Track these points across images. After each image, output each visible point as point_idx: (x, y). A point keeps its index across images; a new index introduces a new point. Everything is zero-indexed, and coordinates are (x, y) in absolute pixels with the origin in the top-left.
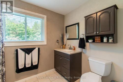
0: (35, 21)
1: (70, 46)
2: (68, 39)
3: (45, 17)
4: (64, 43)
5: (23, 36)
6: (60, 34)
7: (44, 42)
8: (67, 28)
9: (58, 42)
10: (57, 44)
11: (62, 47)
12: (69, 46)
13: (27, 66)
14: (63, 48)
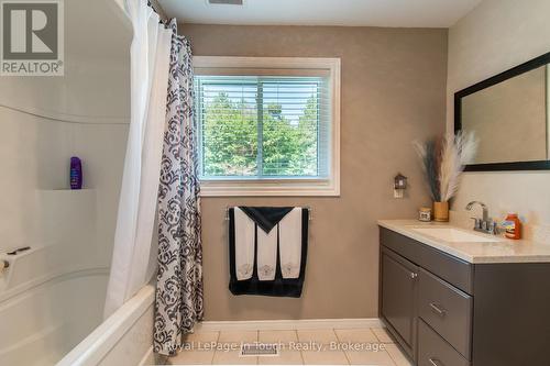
0: (310, 95)
1: (485, 213)
2: (469, 168)
3: (335, 64)
4: (443, 189)
5: (267, 160)
6: (415, 142)
7: (327, 181)
8: (464, 99)
9: (401, 183)
10: (396, 194)
11: (426, 212)
12: (477, 212)
13: (262, 277)
14: (433, 218)
